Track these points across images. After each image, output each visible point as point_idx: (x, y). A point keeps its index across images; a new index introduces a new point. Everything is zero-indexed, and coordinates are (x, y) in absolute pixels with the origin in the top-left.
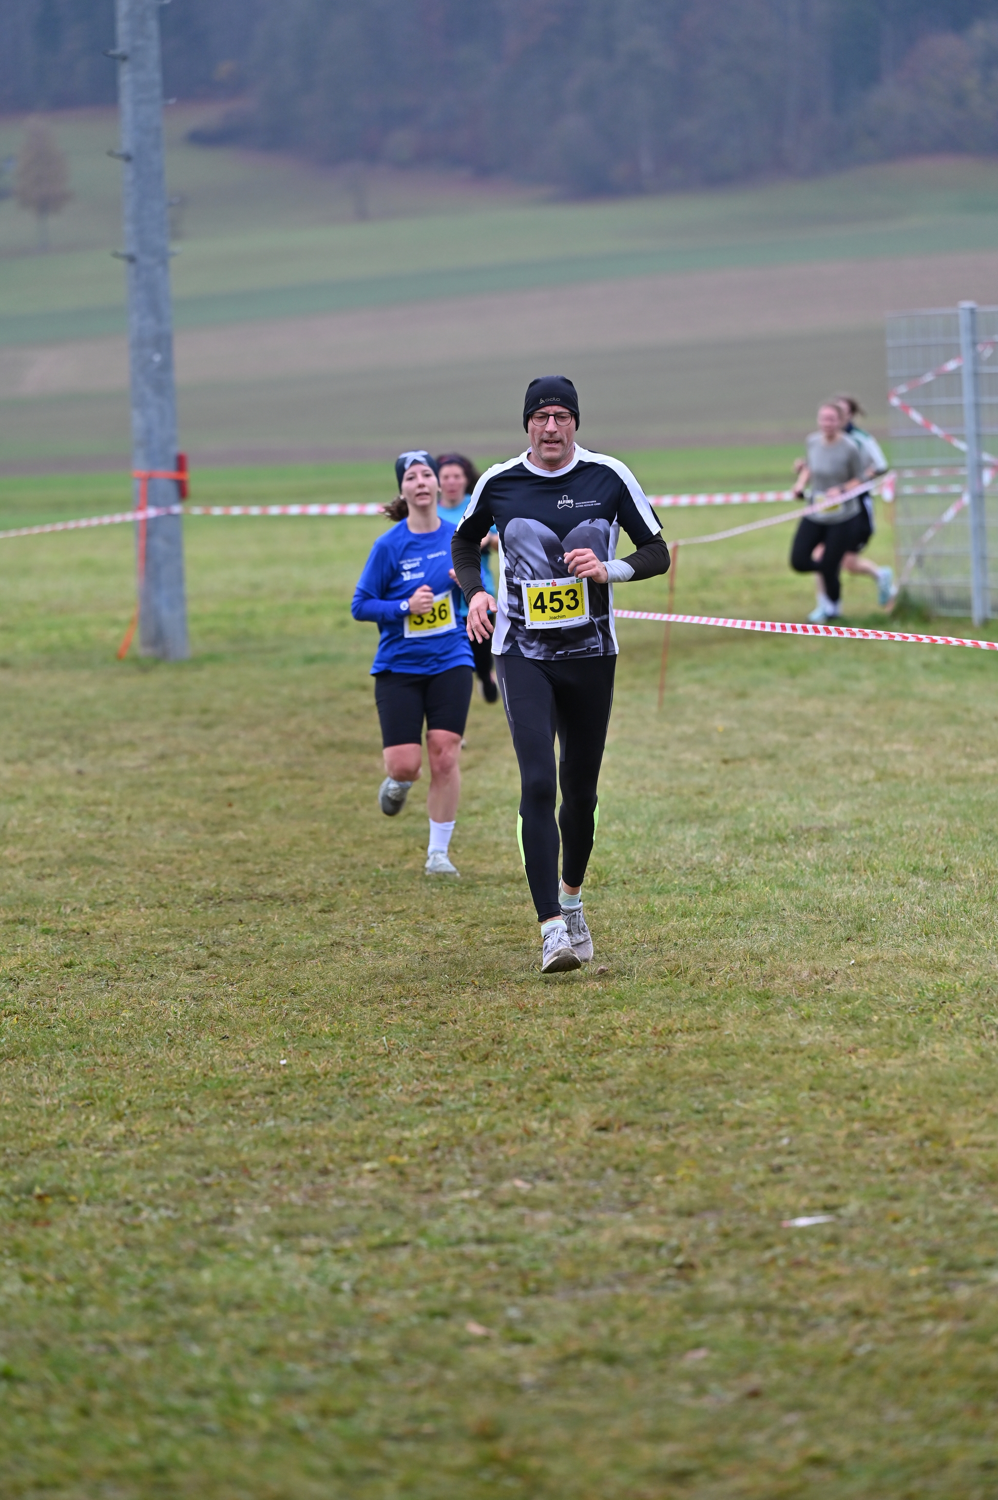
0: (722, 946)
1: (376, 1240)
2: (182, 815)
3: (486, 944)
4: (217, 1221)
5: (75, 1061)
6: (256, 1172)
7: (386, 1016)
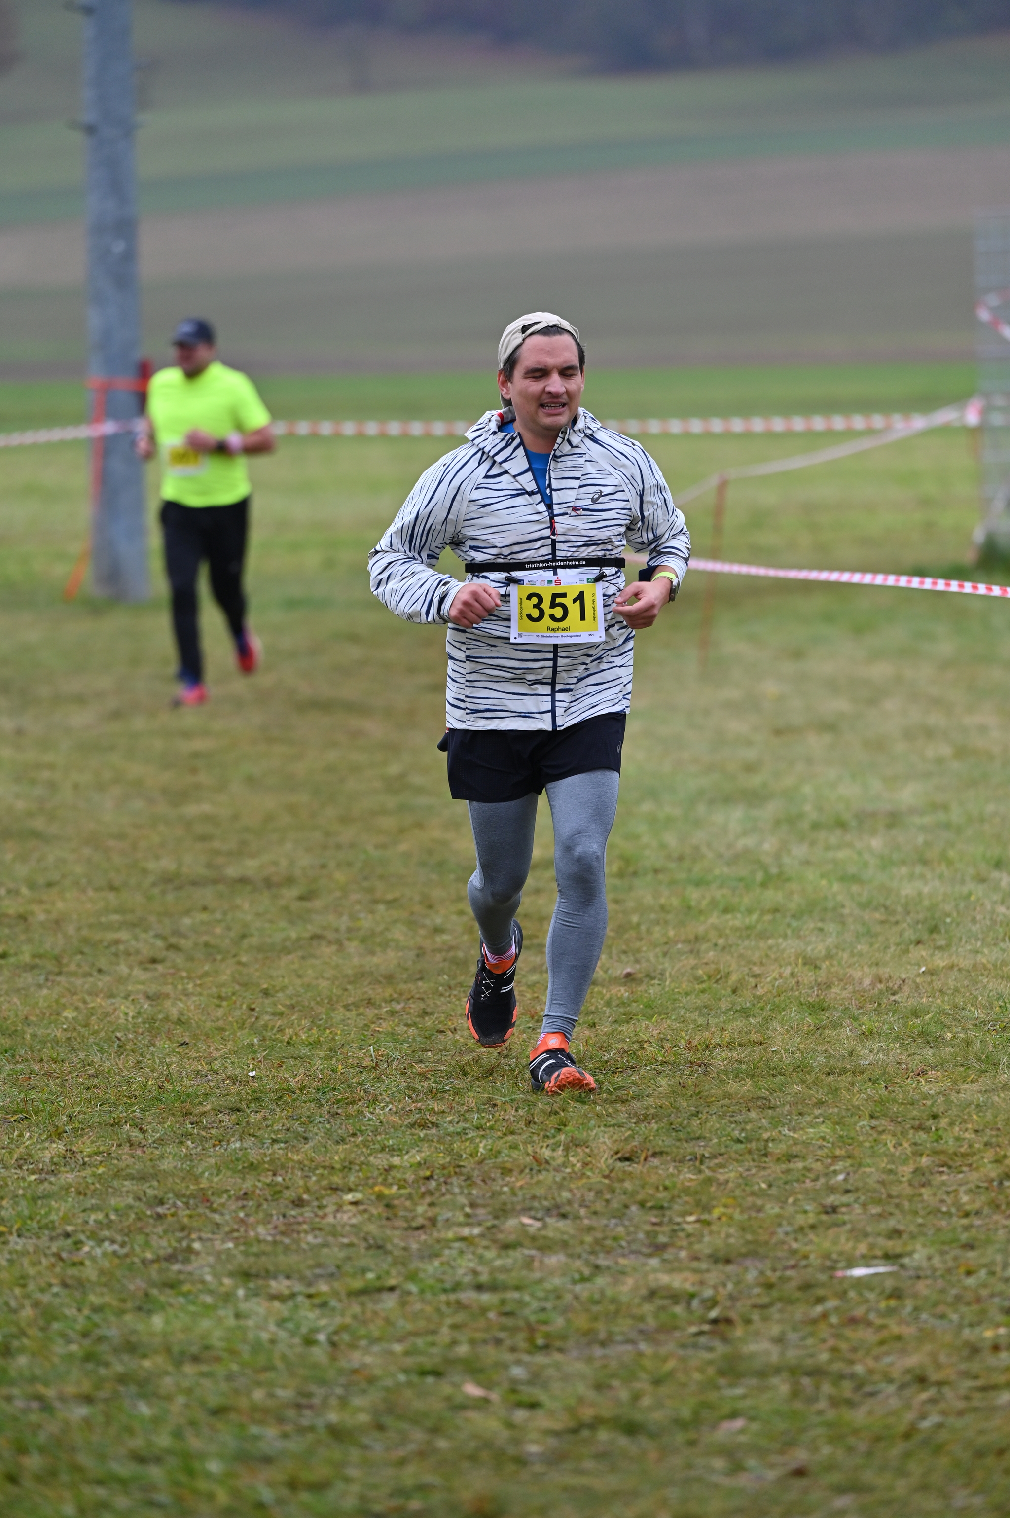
0: (770, 948)
1: (357, 1284)
2: (139, 783)
4: (171, 1258)
6: (217, 1202)
7: (373, 1023)
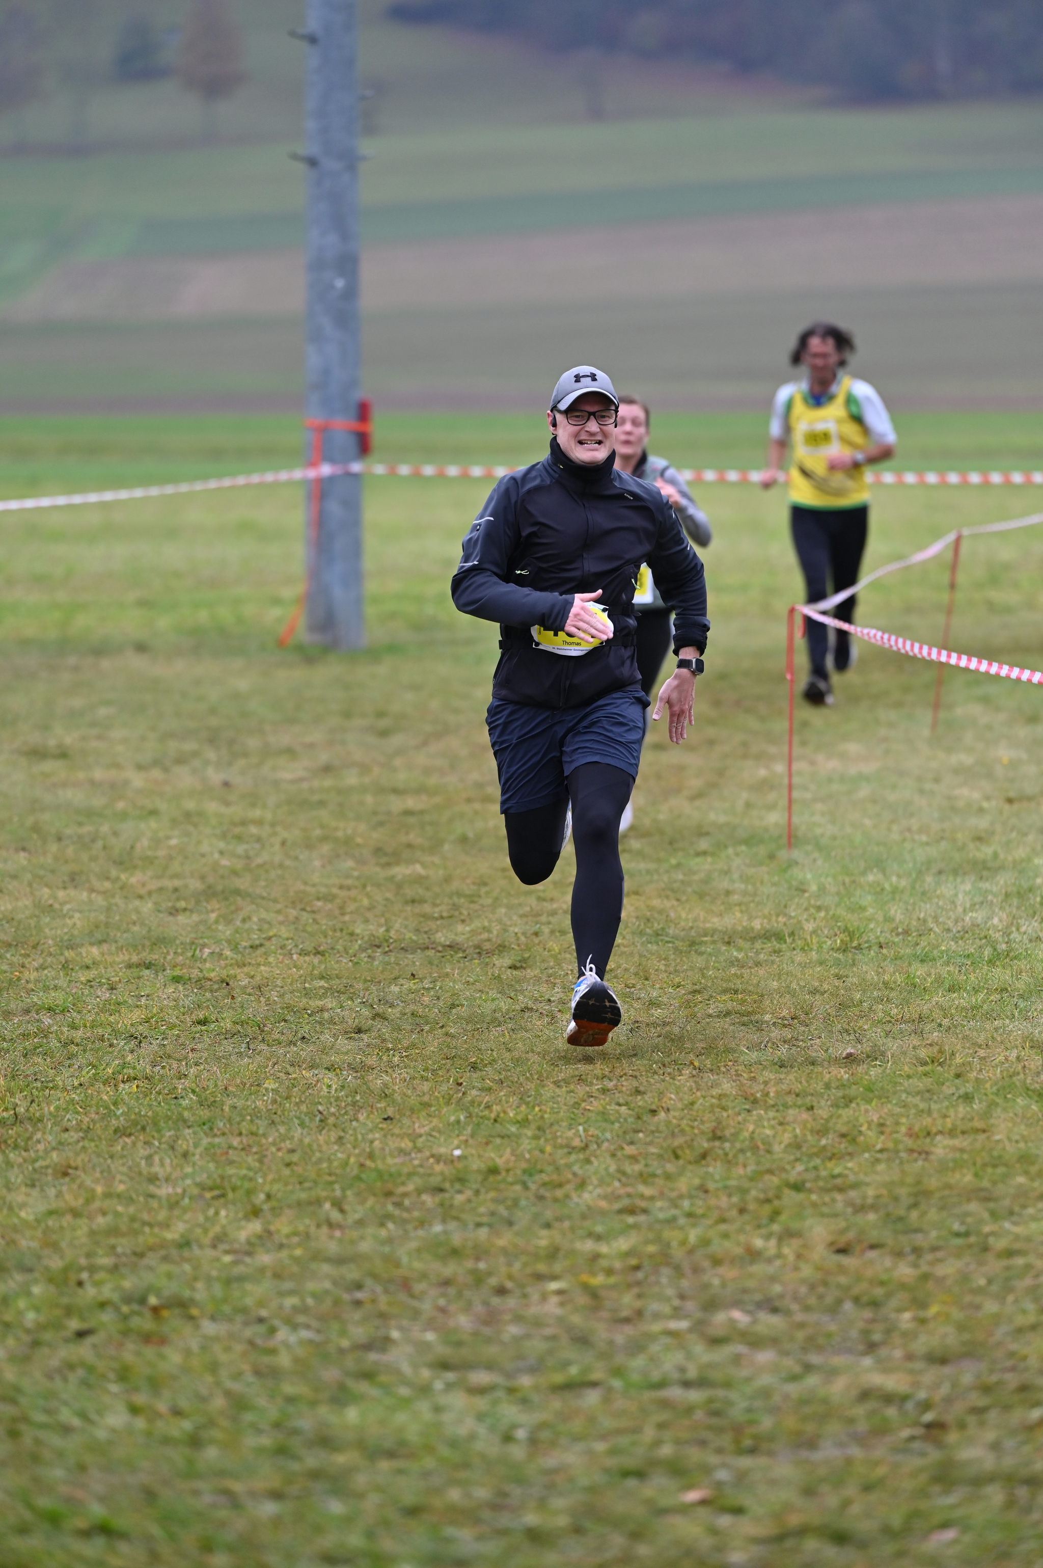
0: (996, 1029)
1: (558, 1378)
2: (348, 841)
3: (710, 1016)
4: (368, 1347)
5: (205, 1141)
6: (418, 1287)
7: (584, 1101)
